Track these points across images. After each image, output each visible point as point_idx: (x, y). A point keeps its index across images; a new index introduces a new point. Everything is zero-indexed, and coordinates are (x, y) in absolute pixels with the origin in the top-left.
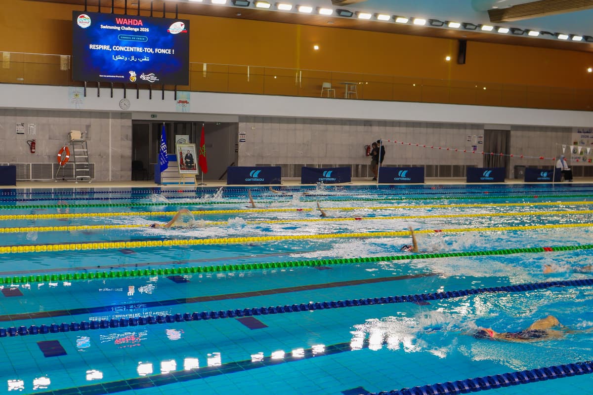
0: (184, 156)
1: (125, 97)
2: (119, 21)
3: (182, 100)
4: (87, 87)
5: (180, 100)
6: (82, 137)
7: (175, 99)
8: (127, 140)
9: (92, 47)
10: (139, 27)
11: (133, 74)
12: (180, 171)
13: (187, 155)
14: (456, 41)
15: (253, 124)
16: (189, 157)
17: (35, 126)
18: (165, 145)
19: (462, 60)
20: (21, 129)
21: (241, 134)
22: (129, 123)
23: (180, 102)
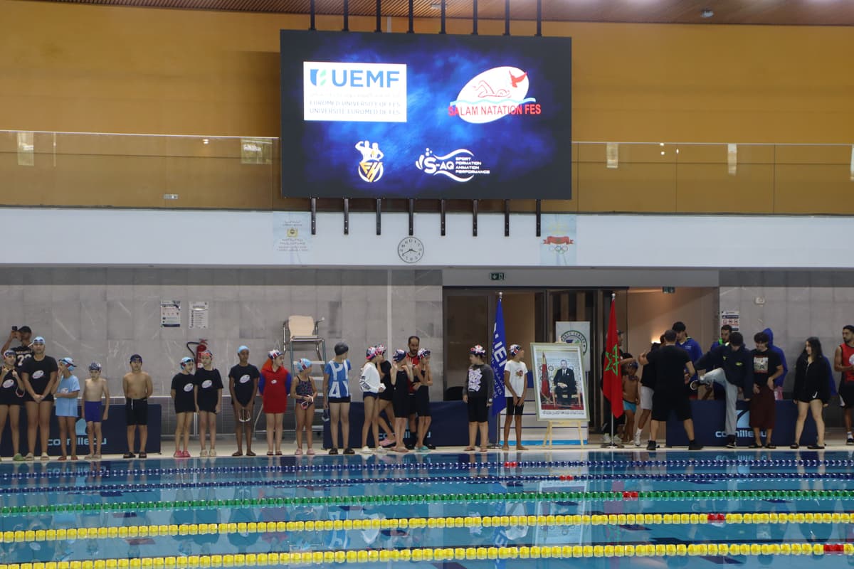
0: (552, 374)
1: (411, 233)
3: (555, 236)
4: (317, 211)
5: (550, 234)
6: (315, 332)
7: (538, 234)
8: (432, 335)
12: (541, 411)
13: (560, 371)
15: (758, 289)
16: (566, 377)
17: (207, 307)
18: (503, 349)
20: (172, 315)
21: (727, 317)
22: (436, 294)
23: (550, 240)
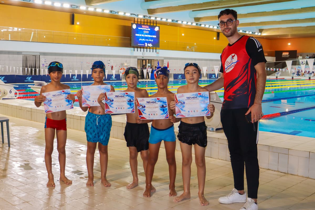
1: (144, 51)
2: (143, 26)
7: (156, 52)
9: (137, 35)
10: (148, 28)
11: (146, 44)
14: (216, 33)
19: (218, 39)
20: (109, 62)
22: (137, 60)
23: (157, 53)
